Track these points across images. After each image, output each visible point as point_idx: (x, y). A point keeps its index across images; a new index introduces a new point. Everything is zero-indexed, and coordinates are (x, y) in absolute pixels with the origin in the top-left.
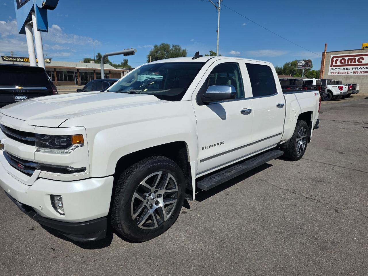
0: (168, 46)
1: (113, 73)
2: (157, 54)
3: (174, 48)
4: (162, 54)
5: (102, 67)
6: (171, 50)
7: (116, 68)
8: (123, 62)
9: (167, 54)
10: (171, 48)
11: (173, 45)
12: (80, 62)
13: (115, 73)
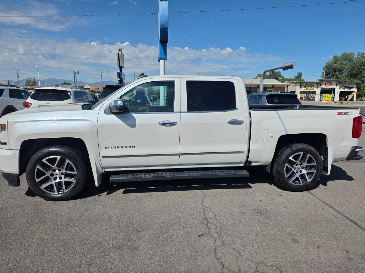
0: (352, 55)
1: (277, 87)
2: (335, 65)
3: (359, 57)
4: (342, 64)
5: (262, 82)
6: (355, 59)
7: (282, 83)
8: (297, 75)
9: (349, 64)
10: (356, 56)
11: (359, 53)
12: (248, 78)
13: (279, 87)
